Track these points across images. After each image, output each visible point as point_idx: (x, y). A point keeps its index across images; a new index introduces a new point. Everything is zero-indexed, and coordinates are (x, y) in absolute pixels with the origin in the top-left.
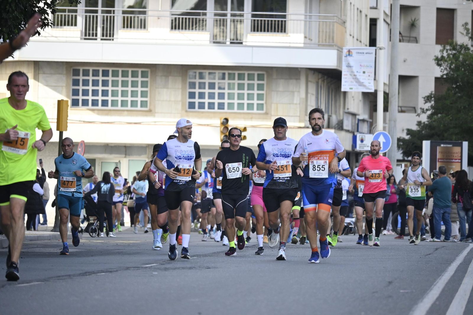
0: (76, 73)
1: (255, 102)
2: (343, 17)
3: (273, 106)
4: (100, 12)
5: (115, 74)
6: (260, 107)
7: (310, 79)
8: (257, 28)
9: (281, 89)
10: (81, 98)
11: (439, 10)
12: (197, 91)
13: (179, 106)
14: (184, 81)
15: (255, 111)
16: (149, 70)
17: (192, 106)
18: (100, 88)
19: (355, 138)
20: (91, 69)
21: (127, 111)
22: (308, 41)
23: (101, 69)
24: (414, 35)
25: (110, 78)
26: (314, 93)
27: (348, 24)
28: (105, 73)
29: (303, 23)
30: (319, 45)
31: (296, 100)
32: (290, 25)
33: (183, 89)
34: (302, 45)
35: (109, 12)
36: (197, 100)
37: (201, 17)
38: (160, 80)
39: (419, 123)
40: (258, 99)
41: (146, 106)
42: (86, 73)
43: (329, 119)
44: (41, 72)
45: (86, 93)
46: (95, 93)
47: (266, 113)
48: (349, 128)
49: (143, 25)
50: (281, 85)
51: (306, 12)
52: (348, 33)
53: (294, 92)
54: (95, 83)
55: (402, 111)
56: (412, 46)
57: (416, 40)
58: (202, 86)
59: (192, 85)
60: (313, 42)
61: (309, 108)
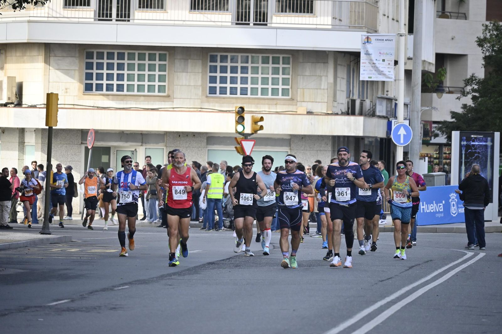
0: (90, 56)
1: (280, 87)
3: (299, 91)
5: (131, 57)
6: (285, 92)
7: (339, 62)
9: (307, 73)
10: (95, 82)
12: (218, 75)
13: (200, 92)
14: (204, 65)
15: (280, 96)
16: (167, 53)
17: (213, 91)
18: (115, 72)
19: (389, 124)
20: (105, 52)
21: (144, 96)
22: (337, 22)
23: (116, 52)
24: (462, 10)
25: (126, 62)
26: (345, 77)
27: (381, 4)
28: (121, 56)
29: (330, 3)
31: (324, 85)
32: (317, 6)
33: (204, 73)
34: (330, 27)
36: (218, 85)
38: (178, 64)
39: (465, 106)
40: (283, 84)
41: (164, 91)
42: (100, 56)
43: (361, 104)
44: (52, 54)
45: (100, 77)
46: (110, 77)
47: (292, 99)
48: (384, 114)
49: (160, 5)
50: (308, 69)
52: (381, 13)
53: (321, 76)
54: (110, 66)
55: (450, 92)
56: (461, 22)
57: (465, 17)
58: (224, 70)
59: (213, 69)
60: (342, 23)
61: (338, 93)
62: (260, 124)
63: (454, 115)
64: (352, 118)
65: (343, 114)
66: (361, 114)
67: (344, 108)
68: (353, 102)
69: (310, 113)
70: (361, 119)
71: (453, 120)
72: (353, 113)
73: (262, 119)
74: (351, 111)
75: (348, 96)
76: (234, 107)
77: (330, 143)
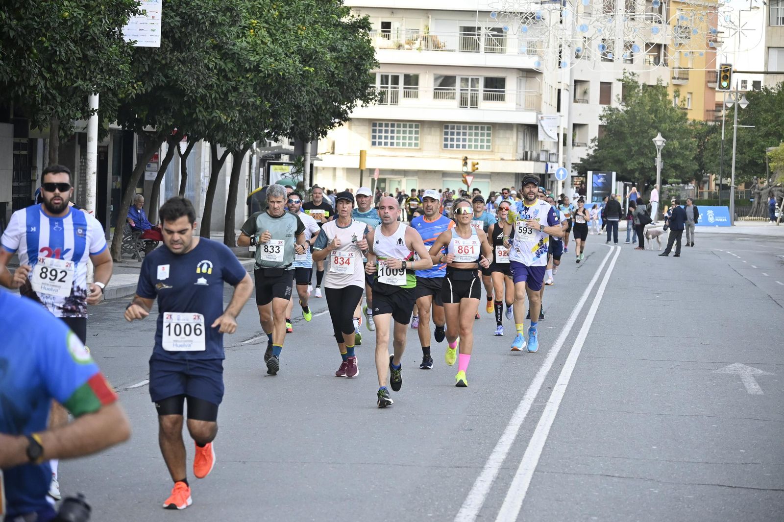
0: (375, 125)
1: (485, 144)
2: (541, 92)
3: (496, 147)
4: (389, 88)
5: (399, 126)
6: (488, 147)
7: (519, 130)
8: (487, 98)
9: (501, 136)
10: (377, 140)
11: (601, 82)
12: (449, 137)
13: (438, 147)
14: (441, 131)
15: (485, 149)
16: (420, 124)
17: (446, 146)
18: (389, 135)
19: (547, 166)
20: (384, 123)
21: (406, 149)
22: (518, 107)
23: (390, 123)
24: (586, 98)
25: (396, 129)
26: (522, 138)
27: (543, 96)
28: (393, 126)
29: (515, 95)
30: (525, 109)
31: (511, 143)
32: (507, 97)
33: (441, 135)
34: (515, 109)
35: (395, 88)
36: (449, 143)
37: (452, 91)
38: (426, 130)
39: (588, 155)
40: (487, 142)
41: (418, 146)
42: (381, 125)
43: (531, 154)
44: (353, 124)
45: (380, 137)
46: (386, 137)
47: (492, 151)
48: (544, 160)
49: (416, 96)
50: (501, 134)
51: (517, 89)
52: (543, 101)
53: (509, 138)
54: (386, 131)
55: (578, 146)
56: (585, 105)
57: (587, 102)
58: (452, 134)
59: (446, 134)
60: (521, 107)
61: (519, 148)
62: (476, 166)
63: (582, 159)
64: (527, 163)
65: (521, 160)
66: (531, 160)
67: (521, 157)
68: (527, 153)
69: (502, 159)
70: (532, 163)
71: (581, 162)
72: (526, 159)
73: (478, 164)
74: (525, 158)
75: (524, 150)
76: (462, 156)
77: (514, 177)
